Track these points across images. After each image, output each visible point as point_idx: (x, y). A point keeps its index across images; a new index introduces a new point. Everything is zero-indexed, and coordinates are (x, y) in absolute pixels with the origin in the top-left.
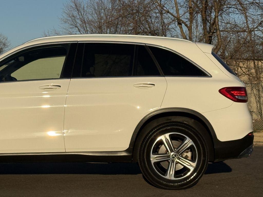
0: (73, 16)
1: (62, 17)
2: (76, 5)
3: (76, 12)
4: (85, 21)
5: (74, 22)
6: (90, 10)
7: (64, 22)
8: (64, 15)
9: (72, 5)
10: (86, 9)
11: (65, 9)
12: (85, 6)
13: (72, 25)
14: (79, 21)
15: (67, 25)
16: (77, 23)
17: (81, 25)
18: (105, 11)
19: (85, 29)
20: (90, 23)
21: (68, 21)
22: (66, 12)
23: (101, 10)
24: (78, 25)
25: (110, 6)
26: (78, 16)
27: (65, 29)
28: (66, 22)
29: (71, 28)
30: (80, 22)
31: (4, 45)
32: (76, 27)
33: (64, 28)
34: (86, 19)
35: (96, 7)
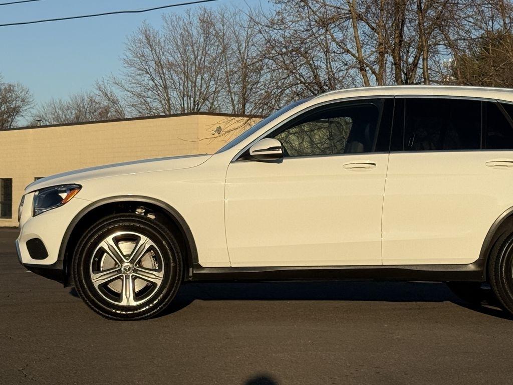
0: (143, 56)
1: (125, 57)
2: (148, 38)
3: (147, 50)
4: (161, 64)
5: (144, 64)
6: (169, 46)
7: (126, 65)
8: (128, 54)
9: (141, 38)
10: (162, 44)
11: (129, 44)
12: (162, 40)
13: (142, 70)
14: (152, 64)
15: (132, 70)
16: (150, 66)
17: (155, 70)
18: (193, 48)
19: (161, 77)
20: (170, 65)
21: (135, 64)
22: (131, 48)
23: (187, 45)
24: (151, 70)
25: (202, 40)
26: (151, 56)
27: (131, 76)
28: (131, 65)
29: (140, 75)
30: (154, 66)
31: (23, 101)
32: (148, 73)
34: (163, 60)
35: (179, 41)
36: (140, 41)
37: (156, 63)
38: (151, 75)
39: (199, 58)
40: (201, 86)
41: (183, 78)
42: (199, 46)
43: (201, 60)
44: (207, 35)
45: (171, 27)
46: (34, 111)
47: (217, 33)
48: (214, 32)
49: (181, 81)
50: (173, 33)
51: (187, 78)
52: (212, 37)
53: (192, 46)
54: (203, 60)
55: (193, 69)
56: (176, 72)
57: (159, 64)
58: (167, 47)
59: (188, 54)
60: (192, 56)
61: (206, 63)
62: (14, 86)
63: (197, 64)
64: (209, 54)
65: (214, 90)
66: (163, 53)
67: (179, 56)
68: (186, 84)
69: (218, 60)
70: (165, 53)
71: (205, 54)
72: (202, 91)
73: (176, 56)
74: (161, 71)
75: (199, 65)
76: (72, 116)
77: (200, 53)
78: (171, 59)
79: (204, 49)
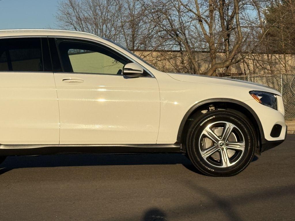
0: (68, 14)
1: (57, 15)
2: (71, 3)
3: (71, 10)
4: (80, 18)
5: (69, 19)
7: (58, 20)
8: (59, 12)
9: (67, 2)
10: (80, 5)
11: (59, 6)
13: (67, 22)
14: (75, 19)
15: (62, 23)
16: (72, 20)
17: (76, 22)
18: (100, 8)
19: (80, 27)
20: (86, 19)
21: (64, 19)
22: (61, 9)
23: (96, 6)
25: (105, 2)
26: (74, 13)
28: (61, 20)
29: (67, 26)
32: (72, 24)
33: (59, 26)
34: (81, 16)
35: (91, 4)
37: (77, 18)
38: (74, 25)
39: (104, 13)
40: (106, 31)
41: (95, 27)
42: (104, 6)
49: (93, 29)
51: (97, 26)
53: (100, 6)
54: (106, 15)
55: (101, 21)
56: (91, 24)
57: (79, 18)
58: (83, 8)
59: (97, 11)
60: (100, 13)
64: (110, 11)
65: (114, 34)
66: (81, 11)
67: (92, 13)
68: (96, 30)
69: (116, 15)
71: (108, 12)
72: (107, 34)
73: (89, 13)
74: (80, 23)
75: (104, 18)
77: (105, 10)
78: (86, 15)
79: (107, 8)
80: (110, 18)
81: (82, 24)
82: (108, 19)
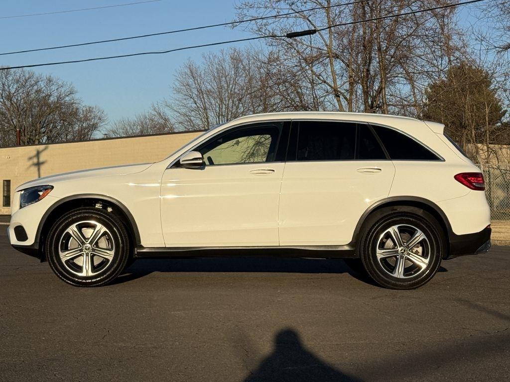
0: (188, 85)
1: (174, 86)
2: (191, 72)
3: (191, 80)
4: (202, 91)
5: (189, 91)
7: (175, 92)
8: (177, 83)
10: (203, 76)
11: (177, 76)
12: (202, 73)
13: (187, 96)
14: (195, 91)
15: (180, 96)
16: (193, 93)
17: (197, 96)
19: (202, 101)
20: (209, 92)
21: (182, 91)
22: (179, 79)
23: (222, 77)
24: (194, 95)
25: (233, 72)
26: (194, 85)
27: (178, 100)
28: (179, 92)
29: (185, 99)
30: (196, 93)
31: (100, 119)
32: (191, 98)
34: (203, 88)
35: (216, 74)
36: (186, 74)
37: (198, 91)
38: (194, 100)
39: (231, 86)
40: (232, 107)
41: (219, 102)
42: (231, 78)
43: (232, 88)
44: (237, 68)
45: (209, 63)
46: (108, 127)
47: (244, 67)
48: (242, 66)
49: (217, 104)
50: (211, 68)
51: (222, 102)
52: (241, 70)
53: (226, 77)
54: (234, 88)
55: (227, 94)
56: (214, 99)
57: (200, 91)
58: (206, 78)
59: (223, 83)
60: (225, 85)
61: (236, 90)
62: (93, 108)
63: (229, 91)
64: (238, 84)
65: (242, 111)
66: (203, 83)
67: (215, 85)
68: (221, 106)
69: (245, 88)
70: (205, 83)
71: (235, 84)
72: (233, 111)
73: (213, 85)
74: (201, 97)
75: (231, 91)
76: (137, 130)
77: (232, 82)
78: (209, 87)
79: (234, 80)
80: (238, 92)
81: (203, 97)
82: (235, 93)
